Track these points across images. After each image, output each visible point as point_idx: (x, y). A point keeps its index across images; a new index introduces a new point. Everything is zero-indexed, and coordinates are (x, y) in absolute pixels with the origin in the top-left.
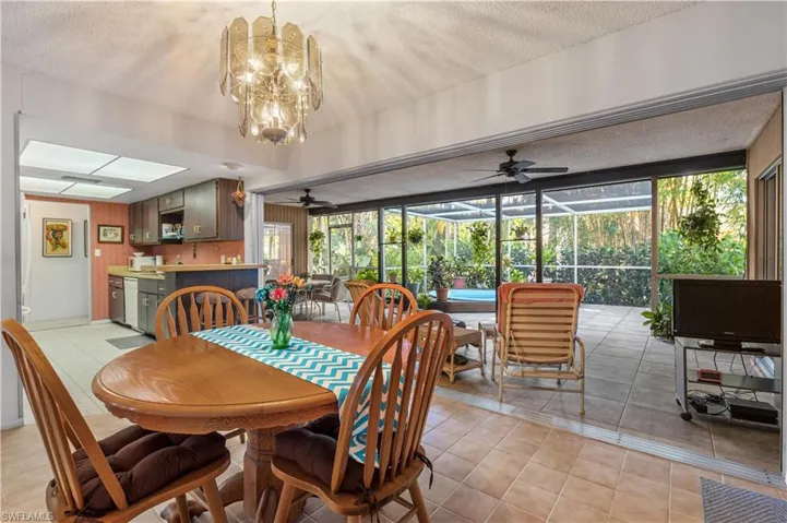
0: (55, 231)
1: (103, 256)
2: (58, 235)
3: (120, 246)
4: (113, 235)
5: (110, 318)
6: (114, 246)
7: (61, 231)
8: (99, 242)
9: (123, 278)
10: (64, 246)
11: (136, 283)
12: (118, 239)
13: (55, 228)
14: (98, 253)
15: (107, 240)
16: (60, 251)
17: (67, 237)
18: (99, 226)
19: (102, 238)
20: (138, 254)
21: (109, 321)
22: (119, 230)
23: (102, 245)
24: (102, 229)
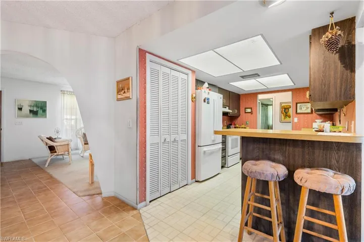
0: (285, 109)
1: (299, 122)
2: (287, 111)
3: (311, 115)
4: (305, 108)
6: (306, 115)
12: (309, 111)
13: (285, 107)
14: (296, 120)
15: (301, 112)
17: (291, 112)
18: (297, 104)
19: (299, 111)
22: (309, 105)
23: (299, 115)
24: (298, 105)
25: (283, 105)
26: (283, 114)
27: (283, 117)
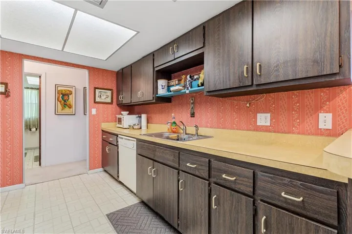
0: (64, 95)
1: (97, 114)
2: (66, 98)
3: (110, 106)
4: (105, 96)
5: (103, 167)
6: (106, 106)
7: (68, 95)
8: (95, 102)
9: (117, 135)
10: (70, 107)
11: (135, 143)
12: (109, 100)
13: (64, 92)
14: (94, 111)
15: (100, 101)
16: (67, 110)
17: (72, 99)
18: (95, 88)
19: (98, 100)
20: (125, 113)
21: (101, 169)
22: (109, 93)
23: (97, 105)
24: (97, 91)
25: (59, 89)
26: (60, 102)
27: (60, 106)
